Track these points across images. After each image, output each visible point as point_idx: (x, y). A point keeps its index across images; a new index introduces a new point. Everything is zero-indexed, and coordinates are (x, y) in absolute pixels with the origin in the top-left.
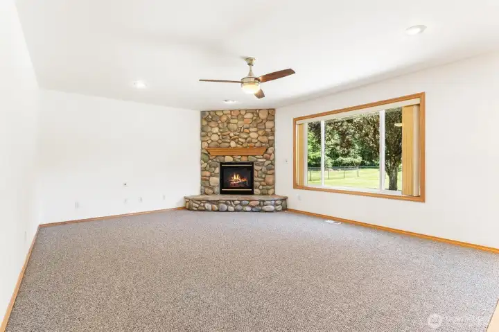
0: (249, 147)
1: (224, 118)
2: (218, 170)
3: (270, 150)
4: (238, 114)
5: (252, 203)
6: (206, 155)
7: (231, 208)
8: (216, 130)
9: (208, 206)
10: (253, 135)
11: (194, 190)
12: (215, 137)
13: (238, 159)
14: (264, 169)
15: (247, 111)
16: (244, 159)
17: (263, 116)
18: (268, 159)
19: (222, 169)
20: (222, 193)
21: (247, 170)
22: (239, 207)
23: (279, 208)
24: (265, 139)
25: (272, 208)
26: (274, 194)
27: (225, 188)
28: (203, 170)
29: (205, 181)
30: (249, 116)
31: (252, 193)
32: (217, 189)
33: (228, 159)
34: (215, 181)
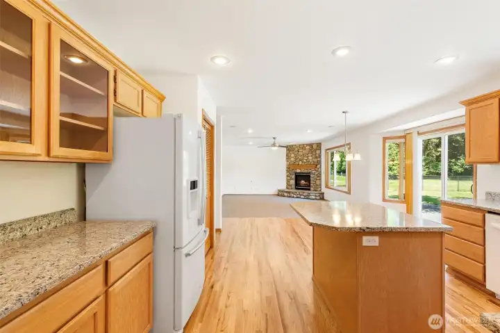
0: (308, 164)
1: (296, 149)
2: (294, 177)
3: (318, 166)
4: (302, 146)
5: (304, 194)
6: (288, 169)
7: (295, 196)
8: (293, 155)
9: (286, 194)
10: (310, 158)
11: (283, 186)
12: (292, 159)
13: (302, 171)
14: (315, 177)
15: (307, 145)
16: (306, 171)
17: (315, 147)
18: (317, 171)
19: (296, 176)
20: (296, 188)
21: (307, 177)
22: (299, 196)
23: (318, 198)
24: (315, 160)
25: (314, 197)
26: (320, 190)
27: (297, 186)
28: (287, 176)
29: (288, 181)
30: (308, 147)
31: (309, 190)
32: (293, 187)
33: (298, 171)
34: (293, 182)
